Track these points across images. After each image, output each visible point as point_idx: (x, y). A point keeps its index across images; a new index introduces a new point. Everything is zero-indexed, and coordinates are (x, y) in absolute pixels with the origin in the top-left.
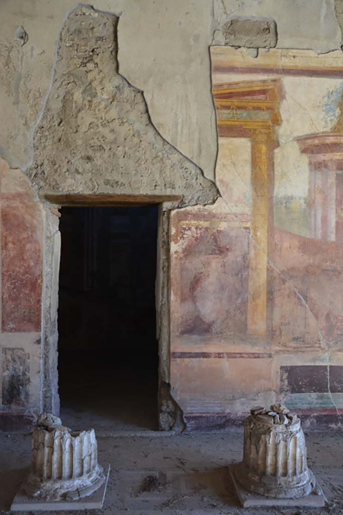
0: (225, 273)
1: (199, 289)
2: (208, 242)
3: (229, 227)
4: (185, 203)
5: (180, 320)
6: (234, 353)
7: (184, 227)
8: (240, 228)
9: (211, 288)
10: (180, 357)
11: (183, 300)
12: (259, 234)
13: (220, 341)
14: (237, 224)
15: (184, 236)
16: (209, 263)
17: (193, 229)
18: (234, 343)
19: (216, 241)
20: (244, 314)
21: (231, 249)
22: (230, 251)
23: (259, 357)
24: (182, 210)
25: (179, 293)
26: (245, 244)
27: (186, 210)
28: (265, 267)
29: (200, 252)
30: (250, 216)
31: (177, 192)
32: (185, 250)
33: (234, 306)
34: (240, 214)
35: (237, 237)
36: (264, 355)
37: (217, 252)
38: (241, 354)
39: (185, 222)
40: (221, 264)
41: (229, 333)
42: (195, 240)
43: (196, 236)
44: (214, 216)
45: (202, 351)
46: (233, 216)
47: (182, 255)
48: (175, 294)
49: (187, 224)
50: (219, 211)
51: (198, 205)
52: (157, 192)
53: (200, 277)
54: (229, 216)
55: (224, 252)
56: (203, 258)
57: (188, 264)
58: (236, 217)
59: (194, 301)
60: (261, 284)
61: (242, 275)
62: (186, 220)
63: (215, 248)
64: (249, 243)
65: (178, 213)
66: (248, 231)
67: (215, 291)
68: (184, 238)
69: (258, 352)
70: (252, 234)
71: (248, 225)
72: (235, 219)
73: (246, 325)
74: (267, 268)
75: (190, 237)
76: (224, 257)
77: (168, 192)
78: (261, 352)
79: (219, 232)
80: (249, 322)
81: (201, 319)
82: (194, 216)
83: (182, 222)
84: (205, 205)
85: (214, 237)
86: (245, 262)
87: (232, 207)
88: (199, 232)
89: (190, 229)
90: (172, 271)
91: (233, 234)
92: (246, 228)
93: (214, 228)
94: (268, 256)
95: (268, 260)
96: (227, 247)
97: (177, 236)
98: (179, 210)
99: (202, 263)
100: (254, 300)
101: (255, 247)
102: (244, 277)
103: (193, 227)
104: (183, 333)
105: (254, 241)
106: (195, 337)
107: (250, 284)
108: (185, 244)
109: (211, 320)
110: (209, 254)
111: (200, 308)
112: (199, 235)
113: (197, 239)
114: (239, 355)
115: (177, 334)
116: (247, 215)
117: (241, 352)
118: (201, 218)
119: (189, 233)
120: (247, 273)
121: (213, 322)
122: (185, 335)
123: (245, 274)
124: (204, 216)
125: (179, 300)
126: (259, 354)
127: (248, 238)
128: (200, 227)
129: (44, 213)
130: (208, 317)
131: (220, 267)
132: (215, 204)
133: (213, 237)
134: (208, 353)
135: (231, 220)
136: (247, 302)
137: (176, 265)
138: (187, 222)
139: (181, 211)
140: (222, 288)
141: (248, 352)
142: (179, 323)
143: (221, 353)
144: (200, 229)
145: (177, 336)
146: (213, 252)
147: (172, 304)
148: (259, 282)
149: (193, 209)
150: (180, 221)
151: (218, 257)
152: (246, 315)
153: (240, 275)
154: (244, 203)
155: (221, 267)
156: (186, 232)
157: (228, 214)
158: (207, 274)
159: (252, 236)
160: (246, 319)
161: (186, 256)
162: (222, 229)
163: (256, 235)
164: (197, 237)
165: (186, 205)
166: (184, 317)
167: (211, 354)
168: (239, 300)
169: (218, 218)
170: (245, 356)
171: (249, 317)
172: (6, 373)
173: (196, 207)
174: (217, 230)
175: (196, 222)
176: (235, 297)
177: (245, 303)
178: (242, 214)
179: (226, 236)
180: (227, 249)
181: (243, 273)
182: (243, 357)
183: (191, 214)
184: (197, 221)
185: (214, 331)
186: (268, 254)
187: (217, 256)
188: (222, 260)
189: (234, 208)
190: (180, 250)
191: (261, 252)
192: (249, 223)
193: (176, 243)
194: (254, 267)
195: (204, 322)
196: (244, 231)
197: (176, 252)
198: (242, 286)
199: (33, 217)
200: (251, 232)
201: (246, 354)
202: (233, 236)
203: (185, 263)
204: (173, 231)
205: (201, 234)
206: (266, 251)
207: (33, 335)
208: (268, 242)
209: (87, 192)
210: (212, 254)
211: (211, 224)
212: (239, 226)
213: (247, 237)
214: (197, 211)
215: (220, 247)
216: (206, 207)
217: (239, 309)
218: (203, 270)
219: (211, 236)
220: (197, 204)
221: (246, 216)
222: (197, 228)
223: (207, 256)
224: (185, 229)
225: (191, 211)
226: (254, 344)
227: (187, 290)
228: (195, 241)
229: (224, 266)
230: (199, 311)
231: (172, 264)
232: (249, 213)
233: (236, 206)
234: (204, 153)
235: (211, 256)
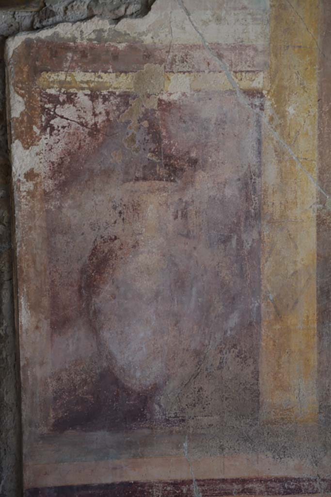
0: (187, 236)
1: (107, 289)
2: (133, 140)
3: (199, 91)
4: (54, 14)
5: (53, 385)
6: (224, 481)
7: (53, 91)
8: (232, 92)
9: (145, 285)
12: (291, 110)
13: (178, 446)
14: (221, 81)
15: (55, 122)
16: (136, 208)
17: (82, 98)
18: (222, 448)
19: (157, 137)
20: (250, 361)
21: (206, 161)
22: (203, 168)
23: (299, 491)
24: (44, 34)
25: (46, 302)
26: (250, 144)
27: (56, 34)
28: (313, 215)
29: (107, 173)
30: (263, 52)
32: (57, 169)
33: (219, 336)
34: (233, 48)
35: (221, 123)
36: (317, 485)
37: (162, 171)
38: (244, 481)
39: (53, 77)
40: (172, 209)
41: (205, 421)
42: (90, 134)
43: (90, 119)
44: (148, 55)
45: (125, 480)
46: (209, 55)
47: (49, 185)
48: (34, 307)
49: (62, 84)
50: (163, 38)
51: (95, 19)
53: (111, 251)
54: (197, 54)
55: (182, 170)
56: (118, 191)
57: (70, 213)
58: (220, 56)
59: (94, 325)
60: (299, 266)
61: (240, 243)
62: (57, 69)
63: (154, 159)
64: (259, 142)
65: (28, 44)
66: (257, 102)
67: (157, 294)
68: (52, 129)
69: (295, 475)
70: (269, 111)
71: (259, 82)
72: (216, 62)
73: (257, 394)
74: (318, 217)
75: (74, 125)
76: (183, 189)
78: (305, 475)
79: (166, 106)
80: (266, 384)
81: (116, 381)
82: (84, 54)
83: (45, 75)
84: (117, 20)
85: (152, 126)
86: (248, 199)
87: (205, 23)
88: (100, 107)
89: (71, 99)
90: (19, 234)
91: (209, 111)
92: (251, 93)
93: (149, 96)
94: (321, 179)
95: (320, 194)
96: (193, 155)
97: (31, 122)
98: (33, 36)
99: (115, 208)
100: (279, 316)
101: (280, 154)
102: (247, 247)
103: (80, 94)
104: (61, 426)
105: (276, 135)
106: (100, 436)
107: (267, 268)
109: (149, 382)
110: (137, 179)
111: (114, 348)
112: (101, 119)
113: (94, 131)
114: (236, 487)
115: (45, 430)
116: (255, 49)
117: (245, 475)
118: (107, 62)
119: (68, 111)
120: (255, 235)
121: (156, 388)
122: (70, 432)
123: (249, 238)
124: (116, 56)
125: (45, 326)
126: (298, 480)
127: (258, 122)
128: (105, 92)
130: (138, 374)
131: (171, 218)
132: (152, 16)
133: (145, 124)
134: (143, 485)
135: (203, 67)
136: (259, 322)
137: (31, 216)
138: (62, 76)
139: (39, 40)
140: (180, 283)
141: (264, 476)
142: (50, 394)
143: (183, 483)
144: (105, 99)
145: (42, 437)
146: (148, 174)
147: (23, 338)
148: (295, 262)
149: (78, 35)
150: (36, 71)
151: (164, 189)
152: (255, 361)
153: (234, 242)
154: (244, 8)
155: (176, 217)
156: (58, 110)
157: (194, 47)
158: (131, 243)
159: (272, 119)
160: (256, 374)
161: (62, 187)
162: (175, 97)
163: (283, 116)
164: (95, 124)
165: (58, 18)
166: (64, 376)
167: (151, 486)
168: (234, 319)
169: (162, 61)
170: (257, 487)
171: (264, 368)
173: (89, 28)
174: (160, 100)
175: (89, 76)
176: (220, 309)
177: (250, 326)
178: (239, 48)
179: (187, 118)
180: (194, 162)
181: (244, 236)
182: (251, 491)
183: (75, 50)
184: (94, 72)
185: (158, 416)
186: (322, 172)
187: (162, 184)
188: (176, 198)
189: (213, 25)
190: (43, 169)
191: (298, 167)
192: (262, 75)
193: (27, 146)
194: (276, 216)
195: (125, 389)
196: (244, 100)
197: (30, 175)
198: (242, 274)
200: (268, 104)
201: (260, 480)
202: (208, 120)
203: (60, 208)
204: (17, 107)
205: (108, 113)
206: (316, 165)
208: (320, 137)
210: (145, 179)
211: (139, 80)
212: (229, 87)
213: (252, 121)
214: (90, 40)
215: (170, 157)
216: (122, 26)
217: (234, 346)
218: (117, 230)
219: (140, 121)
220: (90, 17)
221: (252, 53)
222: (93, 97)
223: (129, 186)
225: (74, 39)
226: (281, 452)
227: (68, 295)
228: (88, 139)
229: (185, 216)
230: (111, 357)
231: (18, 214)
232: (261, 43)
233: (219, 20)
235: (144, 185)
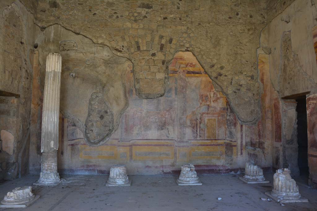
10: (310, 156)
11: (311, 133)
31: (309, 90)
52: (304, 91)
77: (307, 91)
108: (310, 110)
129: (281, 103)
172: (276, 155)
199: (279, 105)
207: (280, 143)
209: (289, 95)
224: (310, 105)
234: (314, 72)
